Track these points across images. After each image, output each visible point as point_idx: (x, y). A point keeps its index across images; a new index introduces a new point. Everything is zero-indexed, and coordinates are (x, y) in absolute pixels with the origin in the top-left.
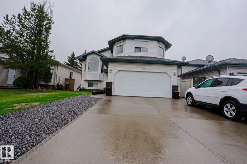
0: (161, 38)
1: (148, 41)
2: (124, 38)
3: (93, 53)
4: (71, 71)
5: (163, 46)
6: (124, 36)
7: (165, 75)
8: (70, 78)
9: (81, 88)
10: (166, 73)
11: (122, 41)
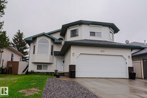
0: (113, 24)
1: (102, 26)
2: (80, 23)
3: (43, 35)
4: (13, 53)
5: (112, 31)
6: (81, 21)
7: (121, 58)
8: (11, 60)
9: (29, 71)
10: (122, 56)
11: (78, 25)
